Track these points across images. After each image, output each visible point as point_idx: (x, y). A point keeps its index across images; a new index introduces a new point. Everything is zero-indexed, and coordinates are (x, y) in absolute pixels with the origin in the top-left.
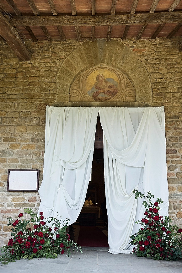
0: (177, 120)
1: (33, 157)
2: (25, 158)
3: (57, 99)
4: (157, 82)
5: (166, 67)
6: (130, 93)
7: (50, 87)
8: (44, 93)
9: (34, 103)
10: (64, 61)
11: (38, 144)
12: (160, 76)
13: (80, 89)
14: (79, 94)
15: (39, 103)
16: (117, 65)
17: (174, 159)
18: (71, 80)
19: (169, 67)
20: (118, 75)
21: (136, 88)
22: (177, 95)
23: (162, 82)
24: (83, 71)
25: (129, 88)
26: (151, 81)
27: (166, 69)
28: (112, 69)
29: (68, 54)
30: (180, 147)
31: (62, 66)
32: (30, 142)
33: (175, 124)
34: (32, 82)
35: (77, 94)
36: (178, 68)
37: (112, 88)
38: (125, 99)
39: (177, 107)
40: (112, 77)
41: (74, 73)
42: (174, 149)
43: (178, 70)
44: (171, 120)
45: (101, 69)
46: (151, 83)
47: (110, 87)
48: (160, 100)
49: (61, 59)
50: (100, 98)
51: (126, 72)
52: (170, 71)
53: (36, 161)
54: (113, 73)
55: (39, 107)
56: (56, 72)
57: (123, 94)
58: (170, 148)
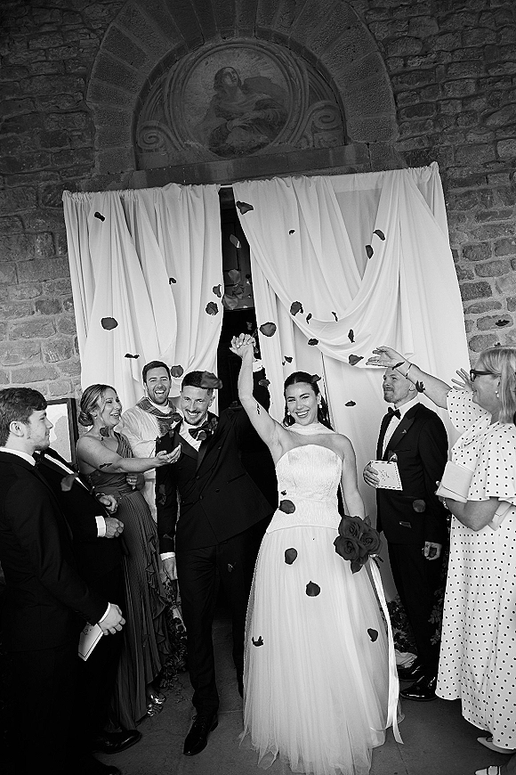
0: (482, 187)
1: (48, 359)
2: (24, 366)
3: (98, 165)
4: (408, 69)
5: (432, 16)
6: (324, 120)
7: (70, 129)
8: (56, 149)
9: (28, 187)
10: (103, 35)
11: (58, 318)
12: (418, 49)
13: (166, 123)
14: (167, 140)
15: (42, 184)
16: (275, 28)
17: (485, 314)
18: (136, 96)
19: (442, 14)
20: (283, 62)
21: (345, 99)
22: (476, 105)
23: (424, 67)
24: (168, 61)
25: (320, 104)
26: (388, 68)
27: (434, 22)
28: (262, 47)
29: (114, 10)
30: (499, 273)
31: (99, 53)
32: (33, 313)
33: (479, 200)
34: (13, 119)
35: (161, 140)
36: (473, 13)
37: (266, 107)
38: (311, 139)
39: (479, 144)
40: (264, 74)
41: (143, 73)
42: (483, 283)
43: (473, 20)
44: (463, 190)
45: (227, 51)
46: (391, 77)
47: (261, 106)
48: (423, 127)
49: (94, 31)
50: (234, 144)
51: (306, 50)
52: (448, 25)
53: (60, 371)
54: (266, 59)
55: (45, 197)
56: (85, 77)
57: (304, 123)
58: (470, 281)
